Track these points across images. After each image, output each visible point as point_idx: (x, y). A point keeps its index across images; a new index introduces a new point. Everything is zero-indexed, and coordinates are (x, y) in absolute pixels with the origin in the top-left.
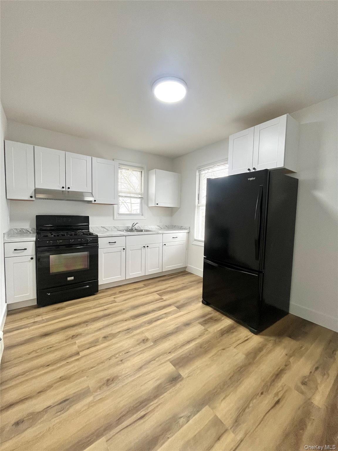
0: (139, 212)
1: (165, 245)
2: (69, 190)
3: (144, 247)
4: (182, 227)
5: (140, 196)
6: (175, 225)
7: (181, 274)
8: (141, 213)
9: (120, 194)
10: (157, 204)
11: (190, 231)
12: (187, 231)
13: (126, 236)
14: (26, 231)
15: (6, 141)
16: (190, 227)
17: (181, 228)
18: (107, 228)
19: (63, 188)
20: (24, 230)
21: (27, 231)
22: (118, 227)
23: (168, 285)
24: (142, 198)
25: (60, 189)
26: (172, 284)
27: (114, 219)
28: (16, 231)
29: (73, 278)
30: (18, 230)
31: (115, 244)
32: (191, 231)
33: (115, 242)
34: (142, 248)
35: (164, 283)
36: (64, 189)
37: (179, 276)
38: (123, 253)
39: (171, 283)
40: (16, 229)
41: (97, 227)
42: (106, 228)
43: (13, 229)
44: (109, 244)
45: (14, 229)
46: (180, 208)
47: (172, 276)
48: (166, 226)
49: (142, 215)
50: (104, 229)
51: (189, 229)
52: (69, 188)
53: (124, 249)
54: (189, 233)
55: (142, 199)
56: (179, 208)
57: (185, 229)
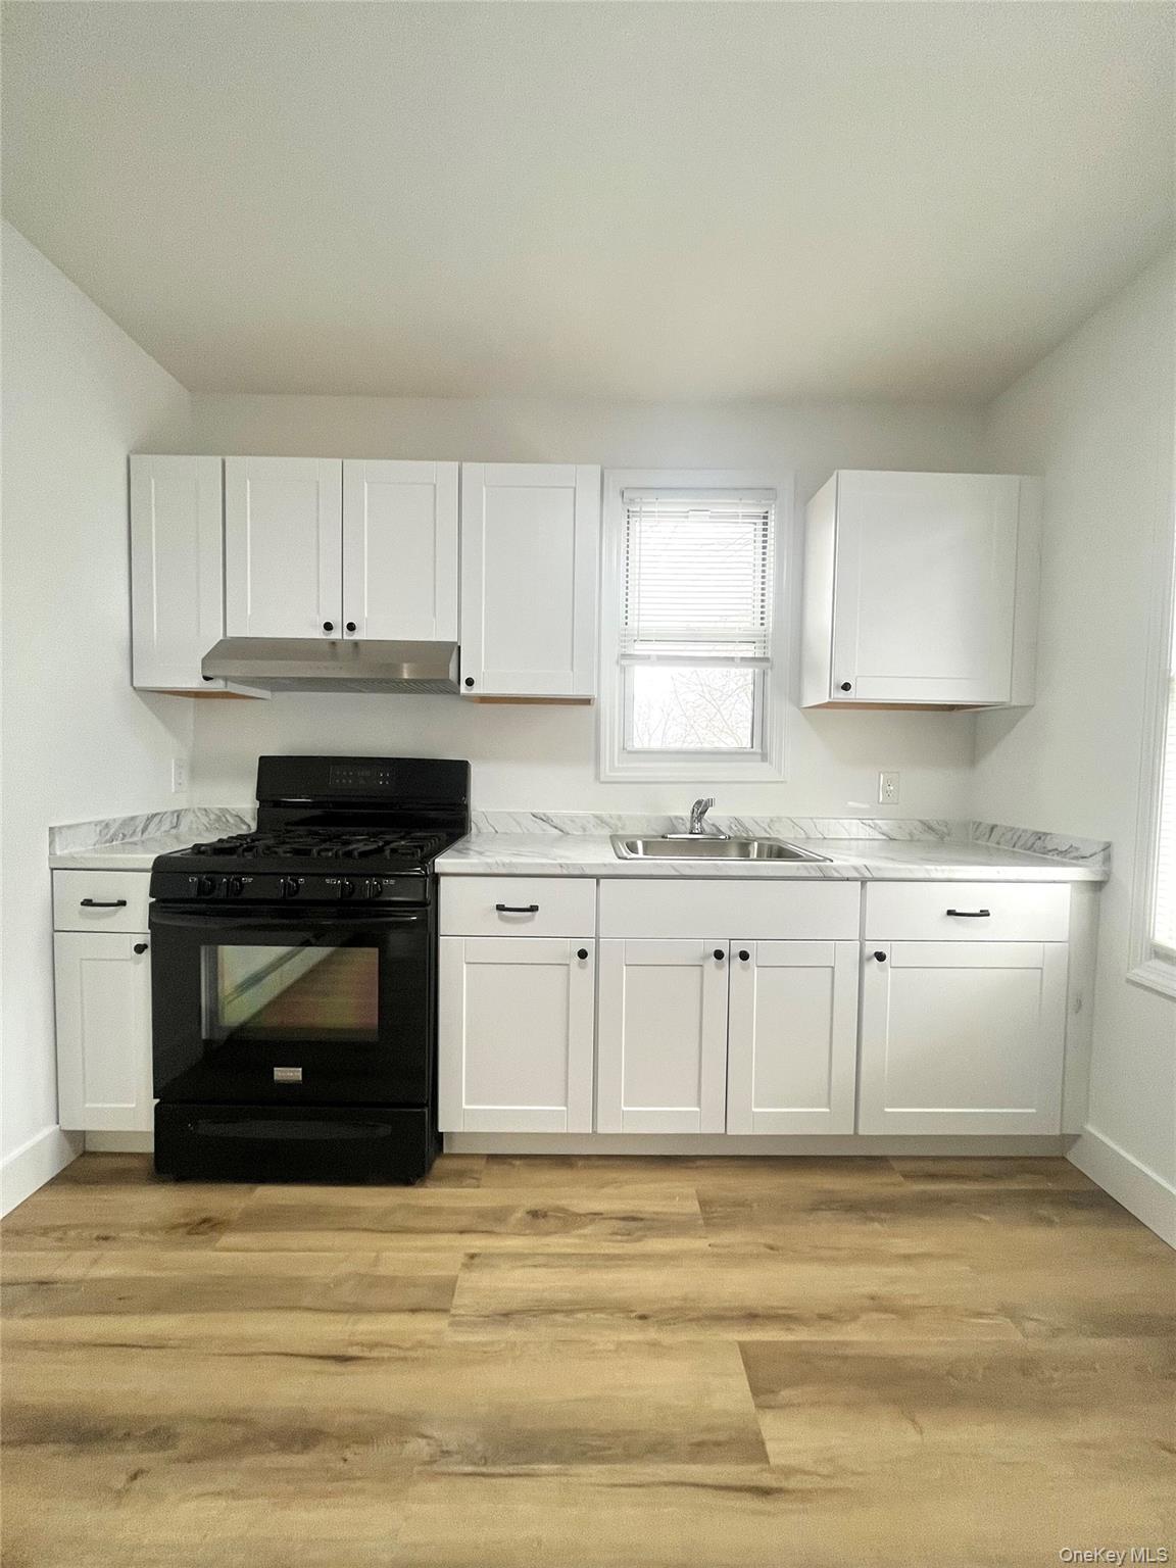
0: (746, 743)
1: (880, 957)
2: (357, 636)
3: (719, 955)
4: (1040, 836)
5: (749, 651)
6: (994, 822)
7: (1015, 1186)
8: (757, 749)
9: (639, 649)
10: (846, 687)
11: (1108, 874)
12: (1078, 873)
13: (598, 878)
14: (237, 819)
15: (132, 457)
16: (1107, 847)
17: (1036, 848)
18: (560, 825)
19: (328, 627)
20: (231, 814)
21: (241, 819)
22: (620, 818)
23: (864, 1280)
24: (766, 659)
25: (319, 633)
26: (910, 1271)
27: (597, 777)
28: (205, 820)
29: (300, 1075)
30: (212, 817)
31: (531, 919)
32: (1122, 869)
33: (534, 909)
34: (705, 957)
35: (852, 1234)
36: (335, 635)
37: (992, 1202)
38: (583, 975)
39: (907, 1258)
40: (205, 810)
41: (509, 814)
42: (556, 821)
43: (196, 810)
44: (496, 913)
45: (199, 809)
46: (1030, 707)
47: (932, 1177)
48: (930, 828)
49: (764, 757)
50: (546, 826)
51: (1100, 857)
52: (351, 627)
53: (583, 954)
54: (1097, 886)
55: (765, 664)
56: (1025, 709)
57: (1067, 855)
